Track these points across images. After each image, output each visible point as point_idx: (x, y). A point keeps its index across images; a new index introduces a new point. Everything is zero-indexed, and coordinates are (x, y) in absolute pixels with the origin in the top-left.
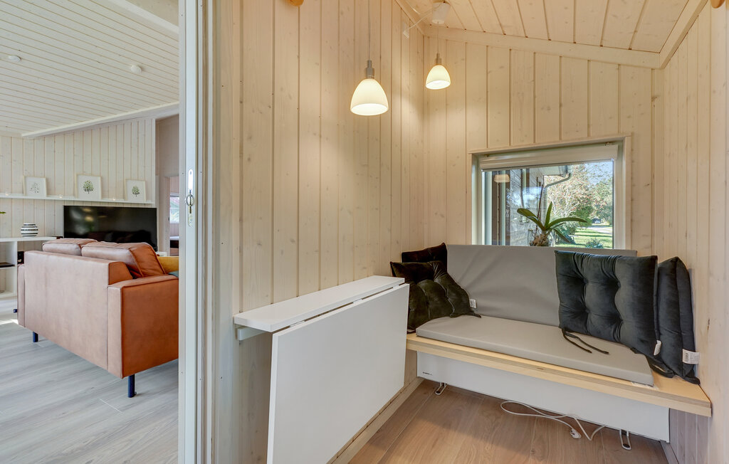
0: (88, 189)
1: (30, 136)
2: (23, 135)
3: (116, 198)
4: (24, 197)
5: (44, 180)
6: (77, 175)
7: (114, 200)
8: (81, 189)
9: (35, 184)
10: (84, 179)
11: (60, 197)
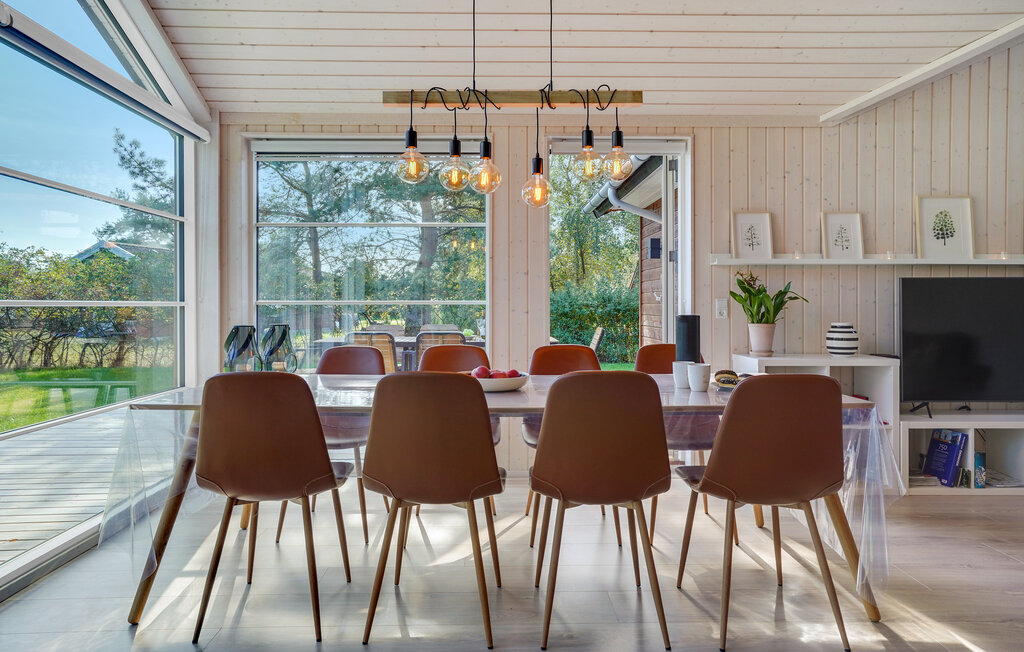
0: (944, 232)
1: (833, 119)
2: (823, 118)
3: (1010, 253)
4: (825, 261)
5: (858, 217)
6: (921, 199)
7: (1004, 258)
8: (930, 235)
9: (843, 230)
10: (934, 207)
11: (888, 258)
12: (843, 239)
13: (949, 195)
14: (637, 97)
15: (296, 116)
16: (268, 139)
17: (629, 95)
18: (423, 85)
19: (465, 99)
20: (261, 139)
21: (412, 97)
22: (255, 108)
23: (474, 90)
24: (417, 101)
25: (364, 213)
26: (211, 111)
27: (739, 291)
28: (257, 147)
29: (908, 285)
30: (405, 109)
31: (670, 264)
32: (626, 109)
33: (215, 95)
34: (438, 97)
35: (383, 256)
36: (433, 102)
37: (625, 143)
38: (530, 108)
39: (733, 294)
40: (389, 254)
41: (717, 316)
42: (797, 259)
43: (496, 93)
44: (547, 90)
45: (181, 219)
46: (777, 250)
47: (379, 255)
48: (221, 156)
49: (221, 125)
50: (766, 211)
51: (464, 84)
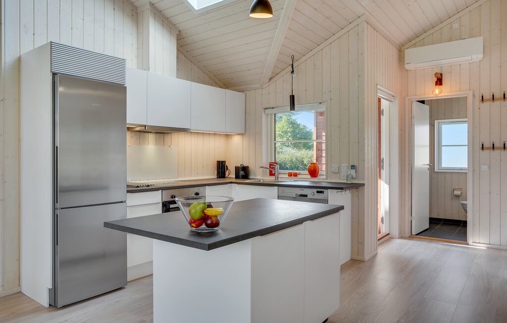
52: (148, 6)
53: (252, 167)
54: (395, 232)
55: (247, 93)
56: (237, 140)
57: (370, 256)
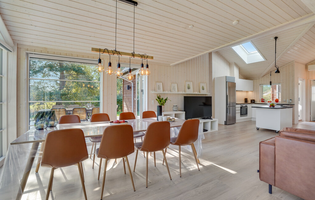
0: (189, 88)
1: (173, 65)
2: (171, 65)
4: (171, 93)
5: (176, 84)
7: (197, 93)
8: (187, 88)
9: (174, 87)
10: (188, 83)
11: (181, 93)
12: (174, 89)
13: (189, 81)
14: (152, 58)
15: (46, 48)
16: (35, 54)
17: (151, 57)
18: (103, 48)
19: (114, 53)
20: (33, 54)
21: (100, 50)
22: (31, 44)
23: (115, 51)
24: (101, 51)
25: (41, 74)
26: (14, 43)
27: (157, 99)
28: (30, 56)
29: (185, 97)
30: (98, 53)
31: (142, 92)
32: (149, 60)
33: (15, 38)
34: (107, 51)
35: (47, 85)
36: (105, 52)
37: (144, 67)
38: (128, 57)
39: (156, 99)
40: (49, 85)
41: (152, 104)
42: (167, 92)
43: (121, 52)
44: (133, 53)
45: (1, 76)
46: (163, 90)
47: (46, 85)
48: (17, 57)
49: (18, 48)
50: (161, 82)
51: (113, 49)
52: (234, 63)
53: (256, 100)
54: (304, 119)
55: (254, 80)
56: (250, 93)
57: (296, 123)
